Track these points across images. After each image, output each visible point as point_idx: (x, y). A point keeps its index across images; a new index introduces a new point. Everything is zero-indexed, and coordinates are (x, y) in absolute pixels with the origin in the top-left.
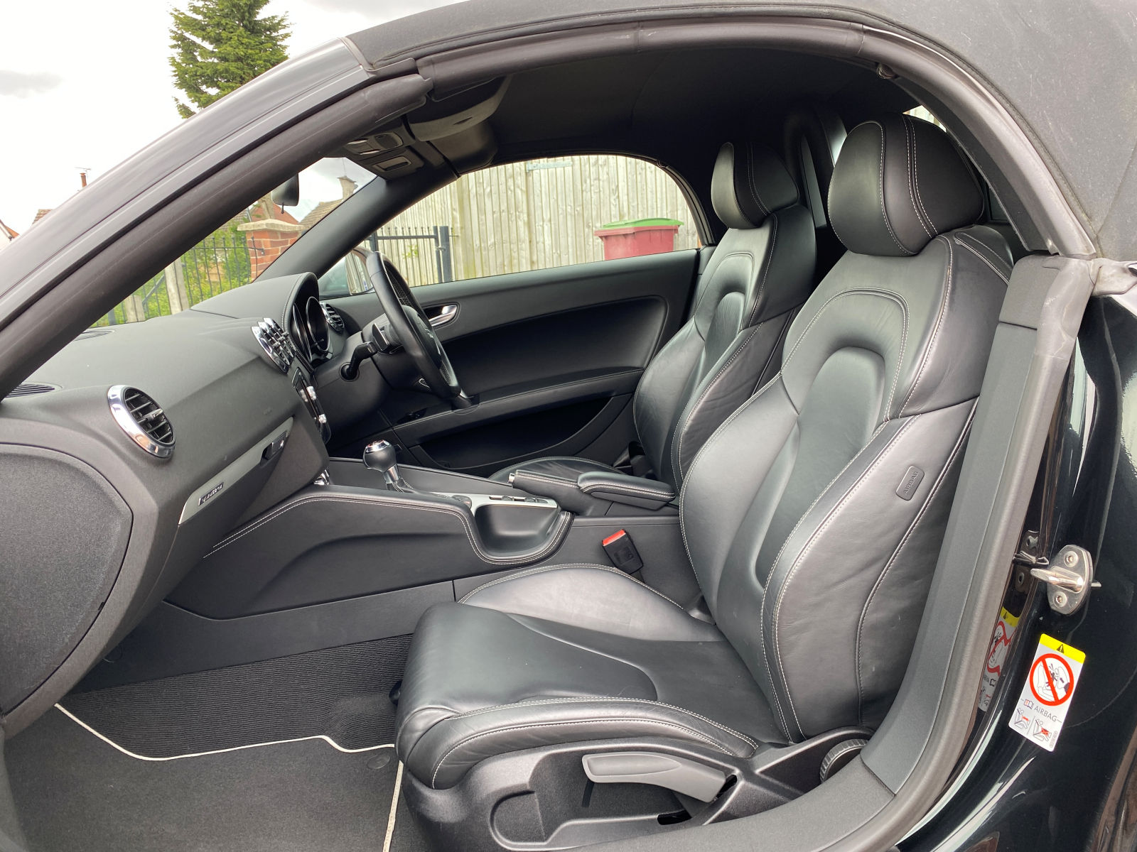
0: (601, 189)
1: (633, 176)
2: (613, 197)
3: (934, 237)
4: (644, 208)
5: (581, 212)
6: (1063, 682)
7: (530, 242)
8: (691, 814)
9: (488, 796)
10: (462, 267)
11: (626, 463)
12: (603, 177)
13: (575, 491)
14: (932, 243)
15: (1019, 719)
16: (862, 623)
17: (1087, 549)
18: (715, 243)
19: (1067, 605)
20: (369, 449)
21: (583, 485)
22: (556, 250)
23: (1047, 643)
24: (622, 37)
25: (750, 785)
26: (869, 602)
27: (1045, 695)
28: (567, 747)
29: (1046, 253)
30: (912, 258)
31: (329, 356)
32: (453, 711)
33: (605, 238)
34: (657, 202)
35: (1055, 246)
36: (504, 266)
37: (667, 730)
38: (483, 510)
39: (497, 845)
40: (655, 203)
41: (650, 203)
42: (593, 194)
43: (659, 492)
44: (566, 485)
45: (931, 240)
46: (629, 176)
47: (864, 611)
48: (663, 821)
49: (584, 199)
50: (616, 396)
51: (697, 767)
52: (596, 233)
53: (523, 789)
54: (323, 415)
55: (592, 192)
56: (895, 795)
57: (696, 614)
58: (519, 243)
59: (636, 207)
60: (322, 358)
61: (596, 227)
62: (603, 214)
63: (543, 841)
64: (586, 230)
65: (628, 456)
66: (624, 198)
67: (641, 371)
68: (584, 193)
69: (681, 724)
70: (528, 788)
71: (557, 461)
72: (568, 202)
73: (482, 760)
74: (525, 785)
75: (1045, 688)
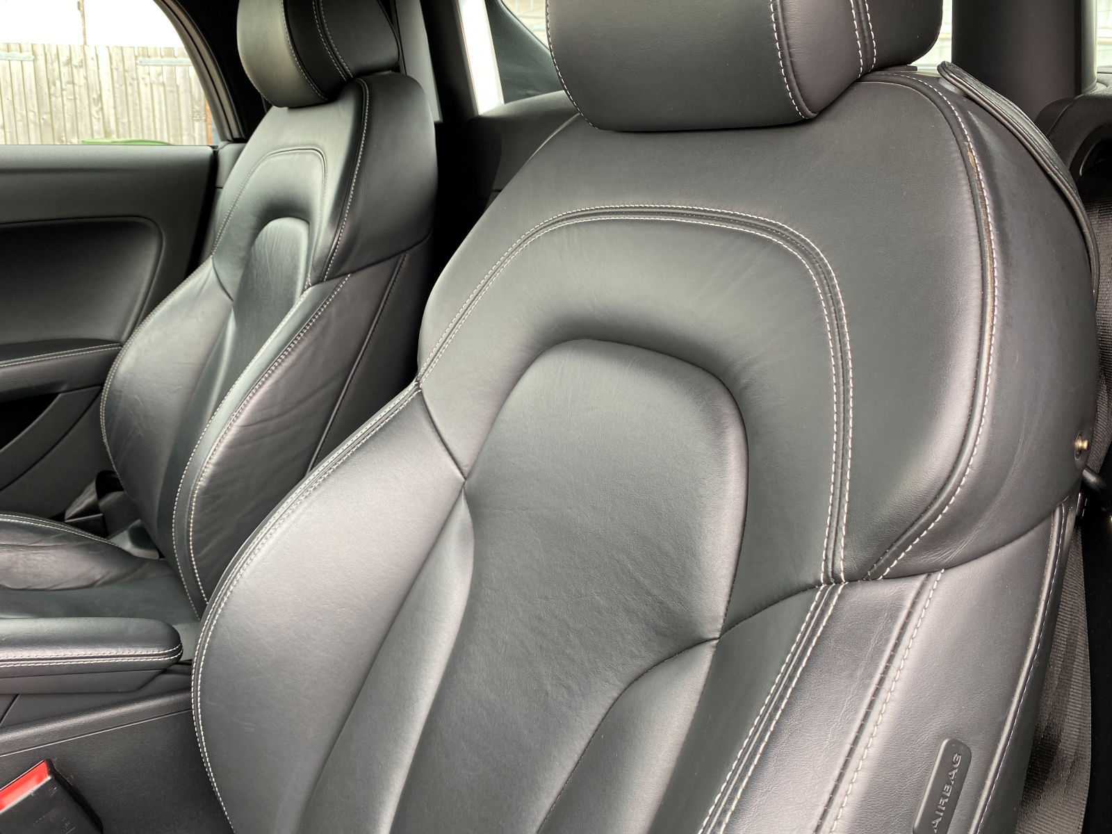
0: (77, 96)
1: (121, 86)
2: (94, 109)
11: (90, 509)
12: (80, 80)
18: (243, 139)
34: (154, 121)
40: (152, 124)
42: (65, 102)
46: (116, 85)
49: (53, 104)
50: (68, 392)
55: (65, 98)
59: (127, 125)
62: (81, 127)
65: (94, 497)
66: (110, 112)
67: (118, 345)
68: (53, 99)
72: (30, 106)
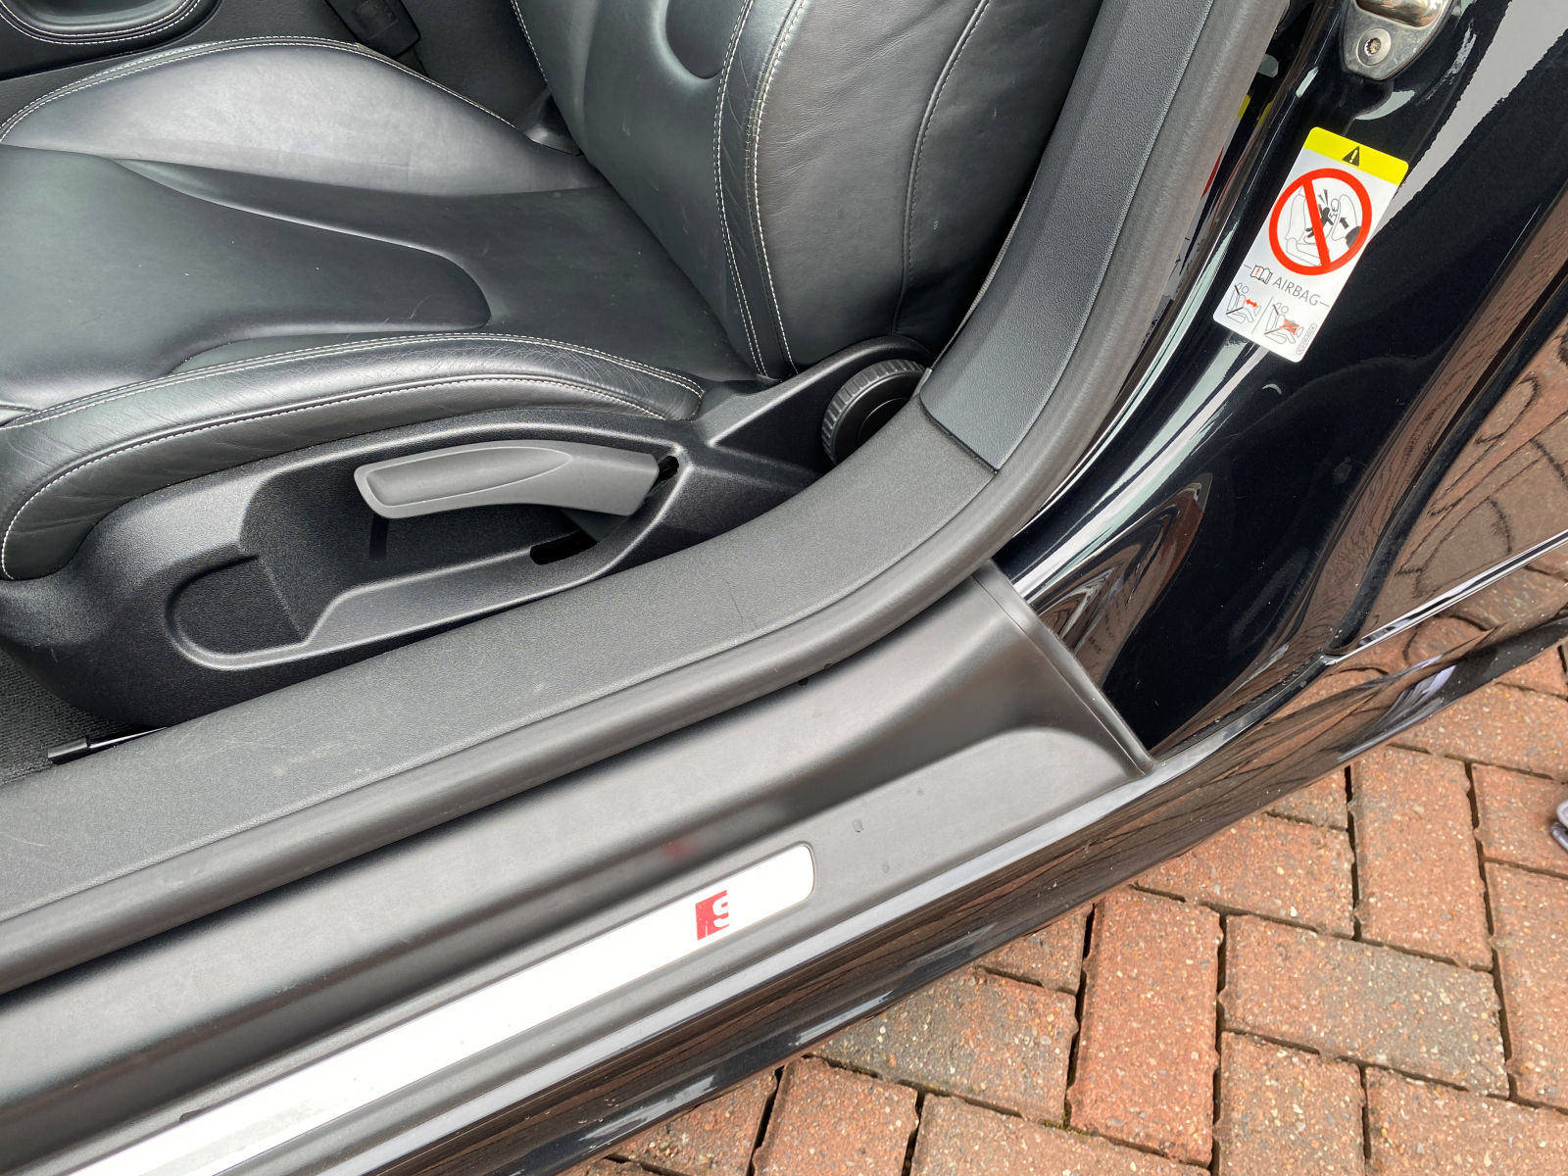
8: (597, 538)
9: (149, 583)
15: (1236, 303)
16: (926, 128)
19: (1388, 57)
23: (1322, 147)
25: (705, 471)
26: (944, 81)
28: (314, 455)
37: (532, 390)
39: (197, 667)
47: (931, 102)
48: (542, 556)
51: (600, 455)
53: (231, 556)
56: (998, 471)
63: (299, 639)
69: (559, 374)
70: (243, 551)
73: (117, 508)
74: (232, 547)
75: (1302, 241)
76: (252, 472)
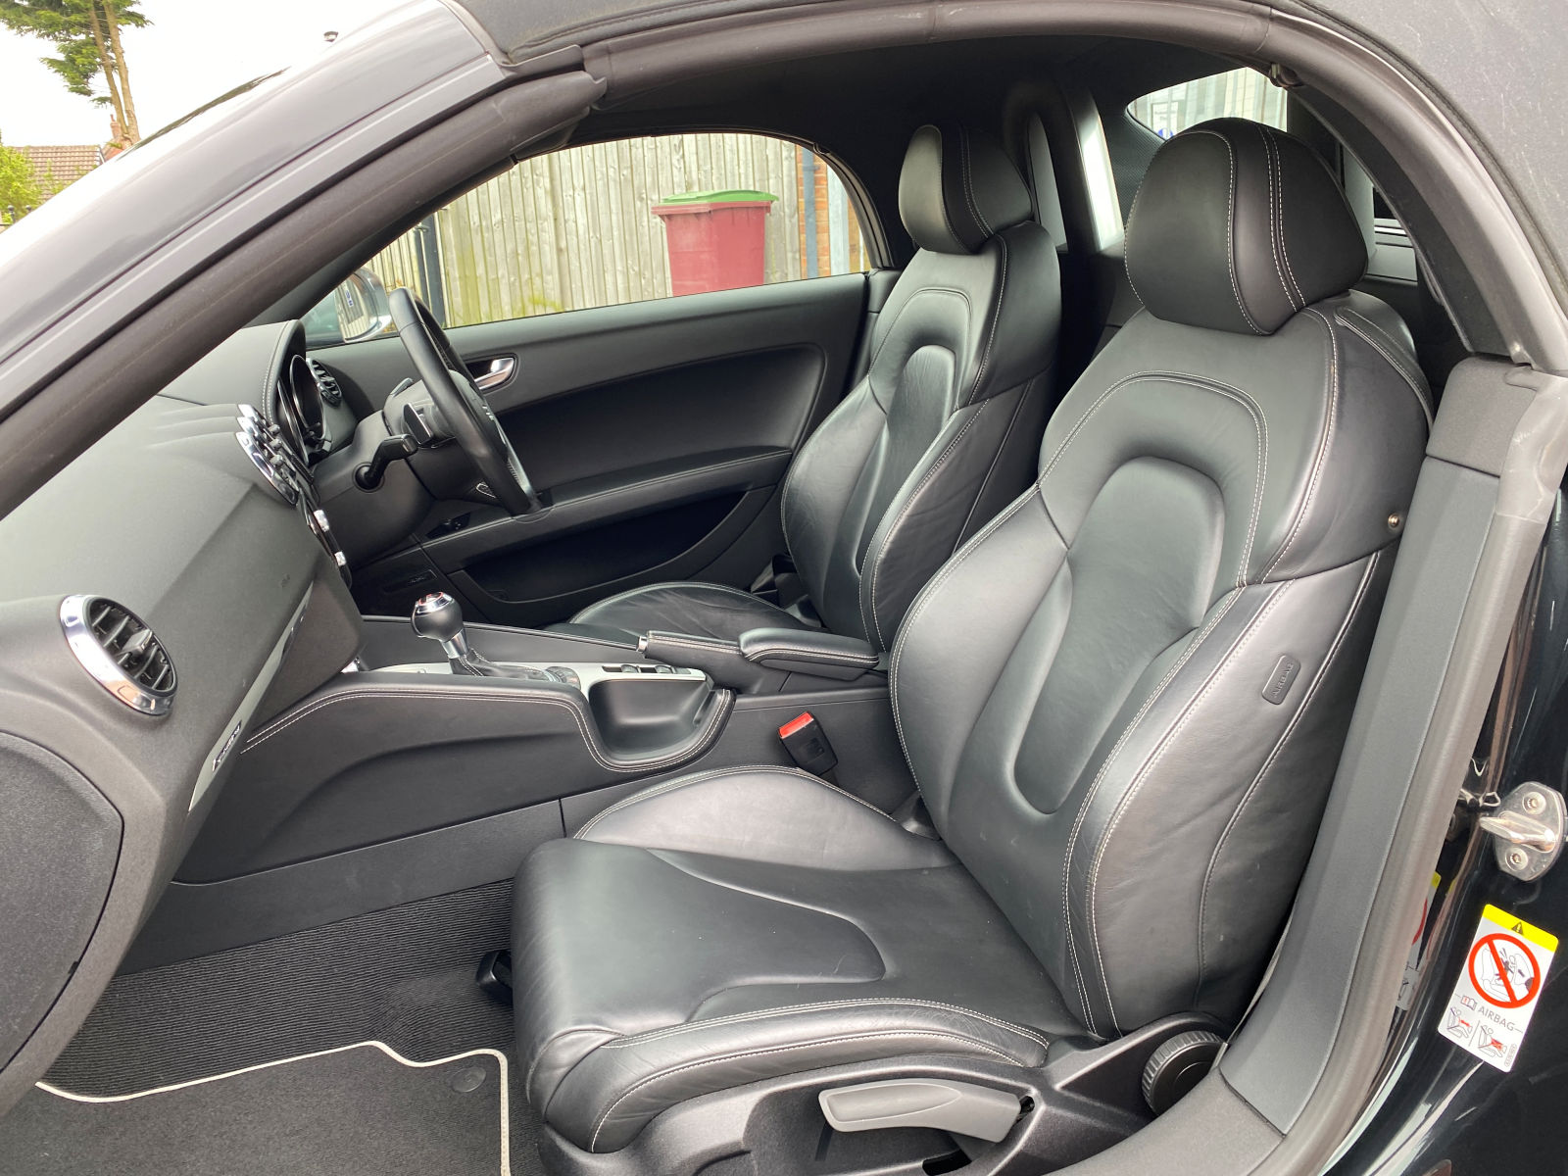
2: (676, 157)
3: (1300, 309)
4: (721, 174)
5: (629, 177)
6: (1523, 975)
7: (555, 220)
8: (970, 1155)
9: (683, 1164)
10: (454, 255)
11: (770, 585)
13: (737, 659)
14: (1295, 320)
15: (1454, 1022)
16: (1210, 876)
17: (1557, 788)
18: (894, 266)
19: (1528, 868)
20: (421, 608)
21: (749, 650)
22: (594, 232)
23: (1493, 919)
24: (910, 16)
25: (1055, 1111)
26: (1220, 848)
27: (1495, 993)
28: (794, 1080)
29: (1506, 359)
30: (1264, 339)
31: (327, 447)
32: (611, 1033)
33: (669, 218)
35: (1525, 353)
36: (518, 254)
37: (936, 1042)
38: (597, 690)
41: (729, 167)
43: (855, 655)
44: (724, 651)
45: (1294, 314)
47: (1212, 861)
48: (932, 1168)
50: (752, 489)
51: (980, 1093)
52: (655, 211)
53: (736, 1150)
54: (340, 553)
56: (1285, 1135)
57: (912, 826)
58: (539, 222)
60: (317, 450)
61: (652, 200)
64: (638, 204)
65: (772, 575)
66: (691, 160)
67: (792, 454)
69: (953, 1031)
70: (743, 1147)
71: (675, 590)
73: (667, 1108)
74: (737, 1143)
75: (1493, 982)
76: (755, 1089)
